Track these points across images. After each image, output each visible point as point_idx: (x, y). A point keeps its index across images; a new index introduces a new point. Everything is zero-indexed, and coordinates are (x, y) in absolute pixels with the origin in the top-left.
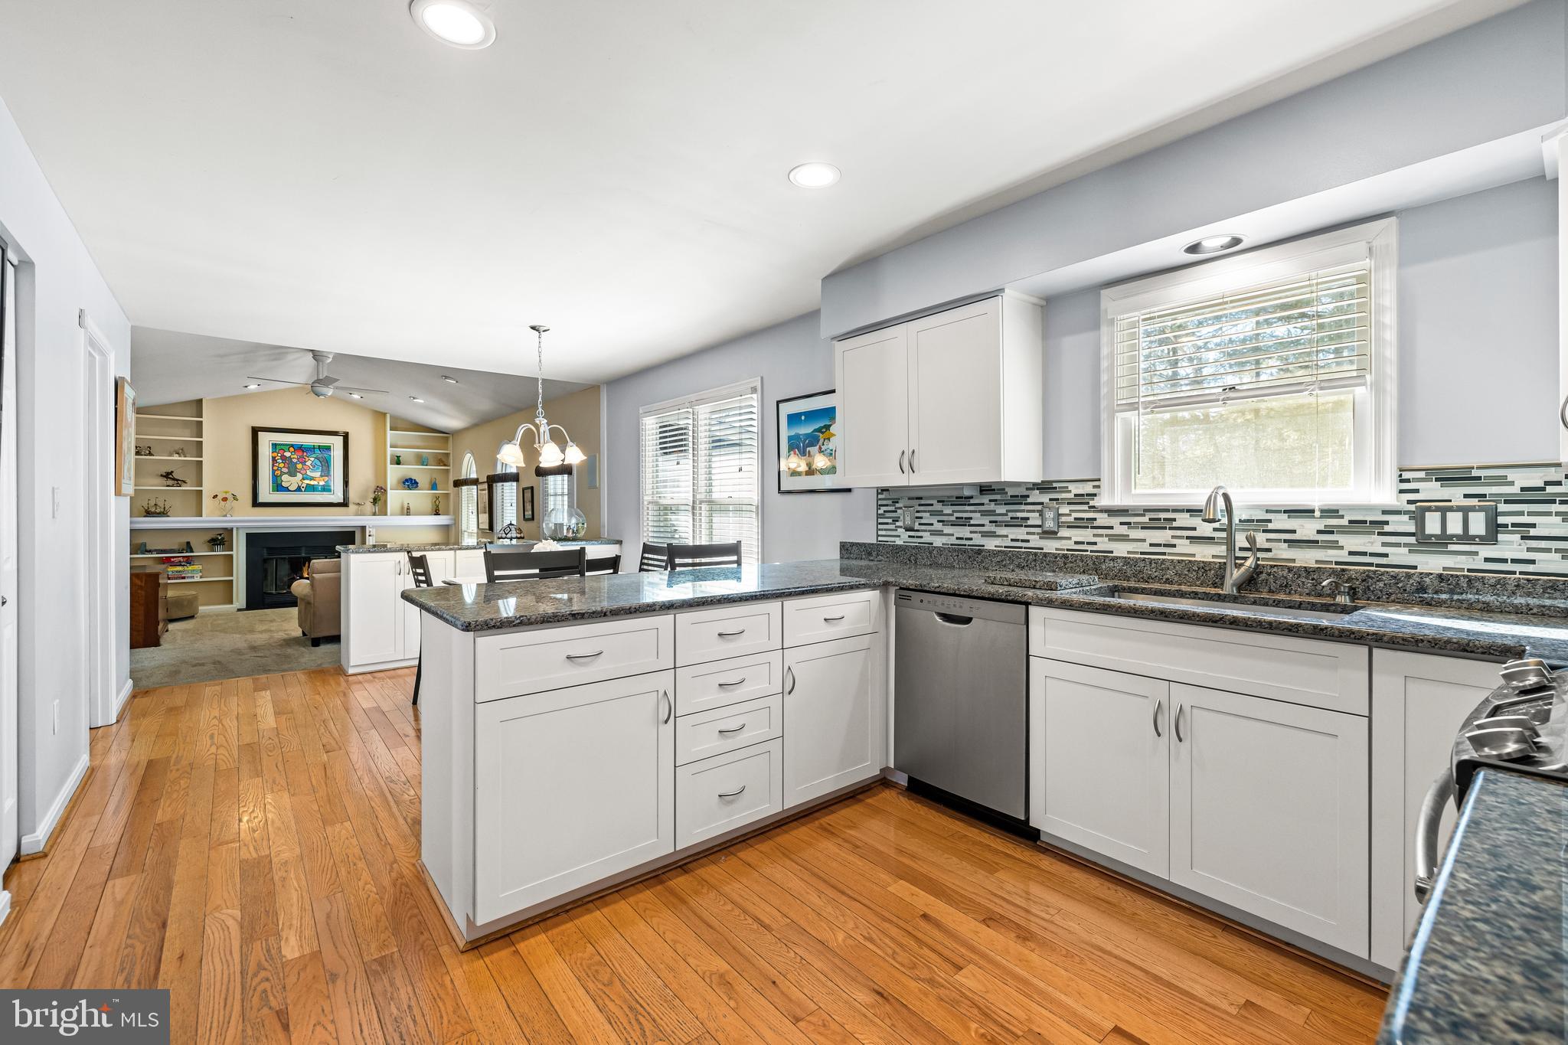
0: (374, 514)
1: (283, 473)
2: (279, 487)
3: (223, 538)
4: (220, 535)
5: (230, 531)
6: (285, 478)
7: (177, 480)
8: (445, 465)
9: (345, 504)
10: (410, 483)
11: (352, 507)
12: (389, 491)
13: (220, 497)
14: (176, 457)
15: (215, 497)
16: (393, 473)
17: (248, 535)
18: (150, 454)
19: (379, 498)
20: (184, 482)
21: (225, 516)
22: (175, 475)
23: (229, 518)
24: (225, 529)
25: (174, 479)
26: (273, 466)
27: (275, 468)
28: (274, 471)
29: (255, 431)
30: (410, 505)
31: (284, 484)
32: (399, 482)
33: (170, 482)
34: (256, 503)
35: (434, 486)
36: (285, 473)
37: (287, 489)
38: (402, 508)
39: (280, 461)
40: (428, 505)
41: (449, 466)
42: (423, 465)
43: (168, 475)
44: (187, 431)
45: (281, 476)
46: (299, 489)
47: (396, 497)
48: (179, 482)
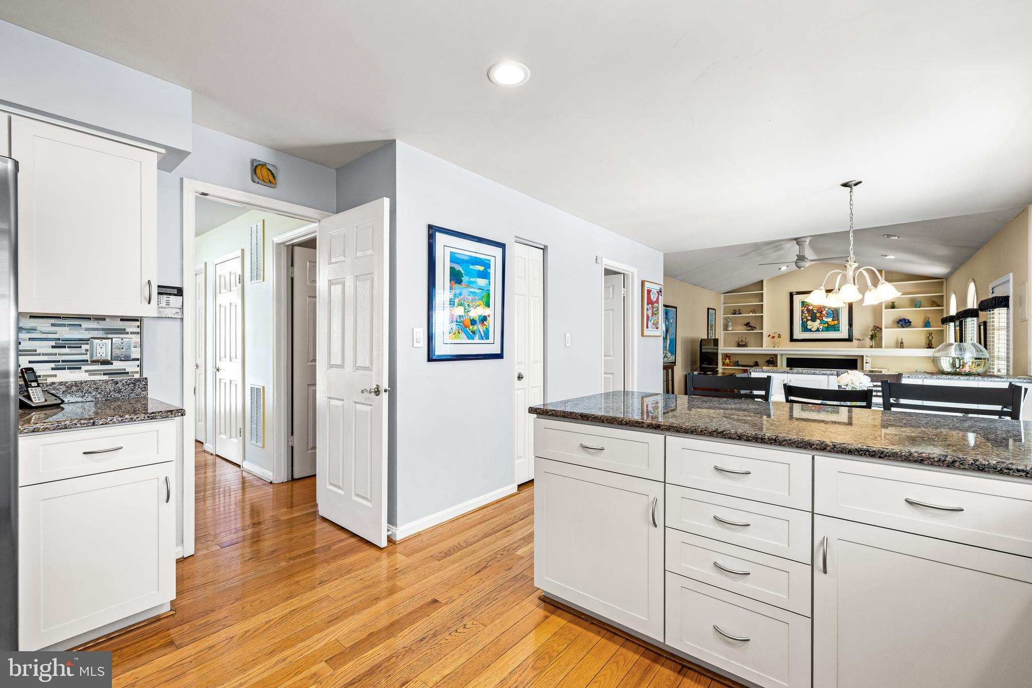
0: (871, 347)
1: (808, 320)
2: (805, 329)
3: (773, 360)
4: (772, 358)
5: (776, 355)
6: (809, 323)
7: (752, 327)
8: (938, 306)
9: (850, 339)
10: (904, 323)
11: (855, 342)
12: (884, 329)
13: (771, 336)
14: (751, 314)
15: (769, 336)
16: (888, 316)
17: (787, 359)
18: (740, 314)
19: (875, 335)
20: (755, 328)
21: (774, 347)
22: (751, 324)
23: (776, 348)
24: (775, 355)
25: (750, 326)
26: (802, 316)
27: (803, 317)
28: (802, 319)
29: (791, 295)
30: (903, 340)
31: (809, 327)
32: (894, 322)
33: (749, 328)
34: (792, 340)
35: (927, 324)
36: (810, 320)
37: (810, 330)
38: (897, 342)
39: (806, 312)
40: (923, 340)
41: (942, 306)
42: (916, 307)
43: (748, 325)
44: (757, 299)
45: (807, 321)
46: (818, 330)
47: (889, 334)
48: (753, 328)
